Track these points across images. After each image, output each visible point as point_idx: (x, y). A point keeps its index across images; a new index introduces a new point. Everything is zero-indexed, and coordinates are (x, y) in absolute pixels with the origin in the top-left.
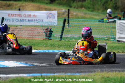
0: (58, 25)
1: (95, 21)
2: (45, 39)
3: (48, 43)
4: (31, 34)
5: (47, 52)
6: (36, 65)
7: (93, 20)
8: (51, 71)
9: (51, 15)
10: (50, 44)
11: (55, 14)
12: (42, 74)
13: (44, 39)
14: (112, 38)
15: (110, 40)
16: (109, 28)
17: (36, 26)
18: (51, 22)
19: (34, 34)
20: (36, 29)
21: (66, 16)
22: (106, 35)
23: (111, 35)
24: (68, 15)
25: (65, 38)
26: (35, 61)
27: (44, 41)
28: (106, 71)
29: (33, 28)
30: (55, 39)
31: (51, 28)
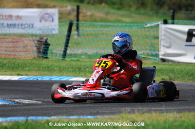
0: (59, 32)
1: (122, 26)
2: (36, 57)
3: (41, 64)
4: (13, 49)
5: (39, 79)
6: (19, 103)
7: (120, 24)
8: (45, 112)
9: (47, 16)
10: (45, 66)
11: (54, 14)
12: (27, 117)
13: (34, 58)
14: (152, 55)
15: (149, 58)
16: (147, 37)
17: (22, 36)
18: (46, 28)
19: (18, 49)
20: (21, 40)
21: (73, 17)
22: (142, 49)
23: (150, 50)
24: (78, 16)
25: (71, 55)
26: (18, 96)
27: (35, 61)
28: (139, 111)
29: (15, 39)
30: (54, 57)
31: (47, 39)
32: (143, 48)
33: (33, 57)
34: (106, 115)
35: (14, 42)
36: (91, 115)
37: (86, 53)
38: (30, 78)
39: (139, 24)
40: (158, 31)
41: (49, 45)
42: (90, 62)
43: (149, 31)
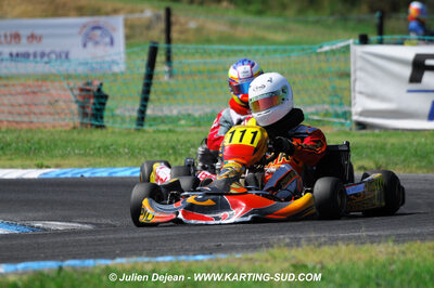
0: (128, 68)
1: (267, 51)
2: (78, 125)
3: (90, 141)
4: (25, 109)
5: (87, 175)
6: (45, 230)
7: (263, 47)
8: (101, 248)
9: (98, 32)
10: (98, 145)
11: (114, 29)
12: (62, 261)
13: (74, 128)
14: (337, 116)
15: (329, 122)
16: (324, 75)
17: (45, 78)
18: (99, 60)
19: (36, 110)
20: (44, 89)
21: (157, 33)
22: (314, 102)
23: (332, 103)
24: (168, 31)
25: (154, 119)
26: (41, 214)
27: (75, 135)
28: (309, 241)
29: (29, 86)
30: (117, 125)
31: (101, 84)
32: (316, 99)
33: (72, 125)
34: (238, 252)
35: (27, 93)
36: (203, 254)
37: (189, 115)
38: (64, 173)
39: (305, 47)
40: (347, 60)
41: (106, 97)
42: (197, 133)
43: (327, 61)
